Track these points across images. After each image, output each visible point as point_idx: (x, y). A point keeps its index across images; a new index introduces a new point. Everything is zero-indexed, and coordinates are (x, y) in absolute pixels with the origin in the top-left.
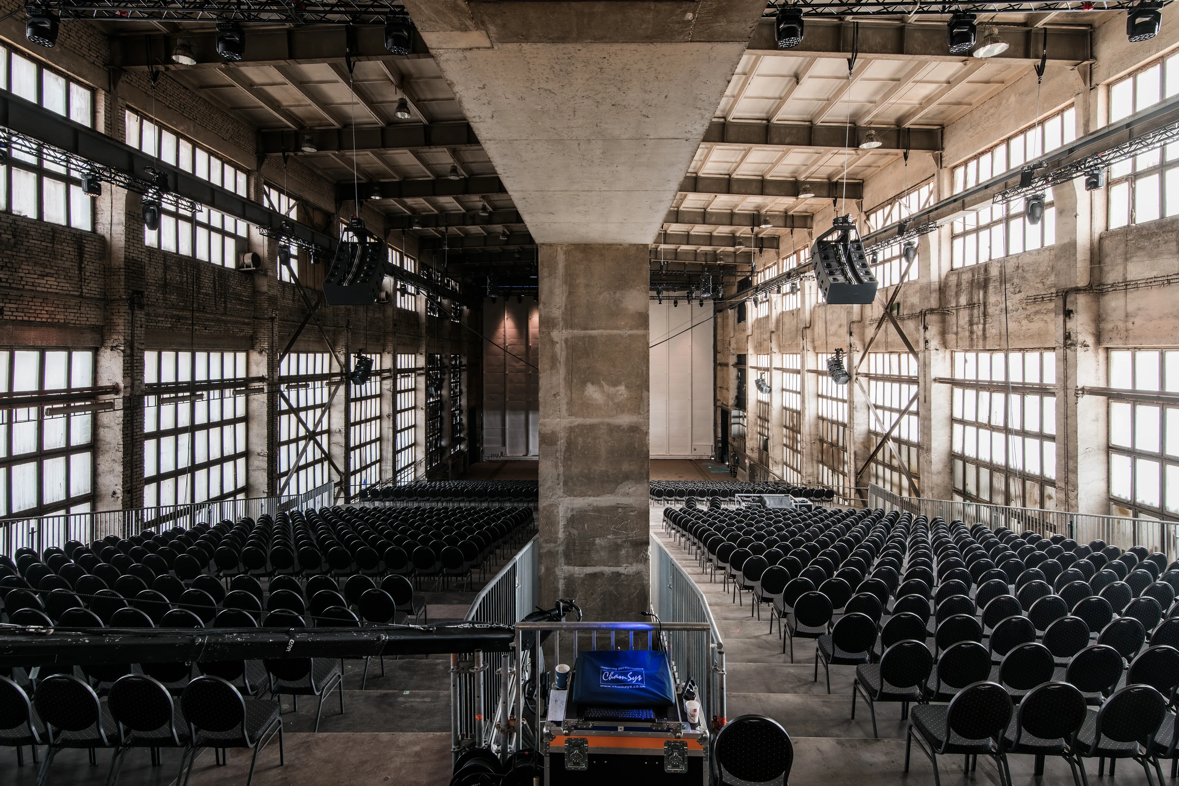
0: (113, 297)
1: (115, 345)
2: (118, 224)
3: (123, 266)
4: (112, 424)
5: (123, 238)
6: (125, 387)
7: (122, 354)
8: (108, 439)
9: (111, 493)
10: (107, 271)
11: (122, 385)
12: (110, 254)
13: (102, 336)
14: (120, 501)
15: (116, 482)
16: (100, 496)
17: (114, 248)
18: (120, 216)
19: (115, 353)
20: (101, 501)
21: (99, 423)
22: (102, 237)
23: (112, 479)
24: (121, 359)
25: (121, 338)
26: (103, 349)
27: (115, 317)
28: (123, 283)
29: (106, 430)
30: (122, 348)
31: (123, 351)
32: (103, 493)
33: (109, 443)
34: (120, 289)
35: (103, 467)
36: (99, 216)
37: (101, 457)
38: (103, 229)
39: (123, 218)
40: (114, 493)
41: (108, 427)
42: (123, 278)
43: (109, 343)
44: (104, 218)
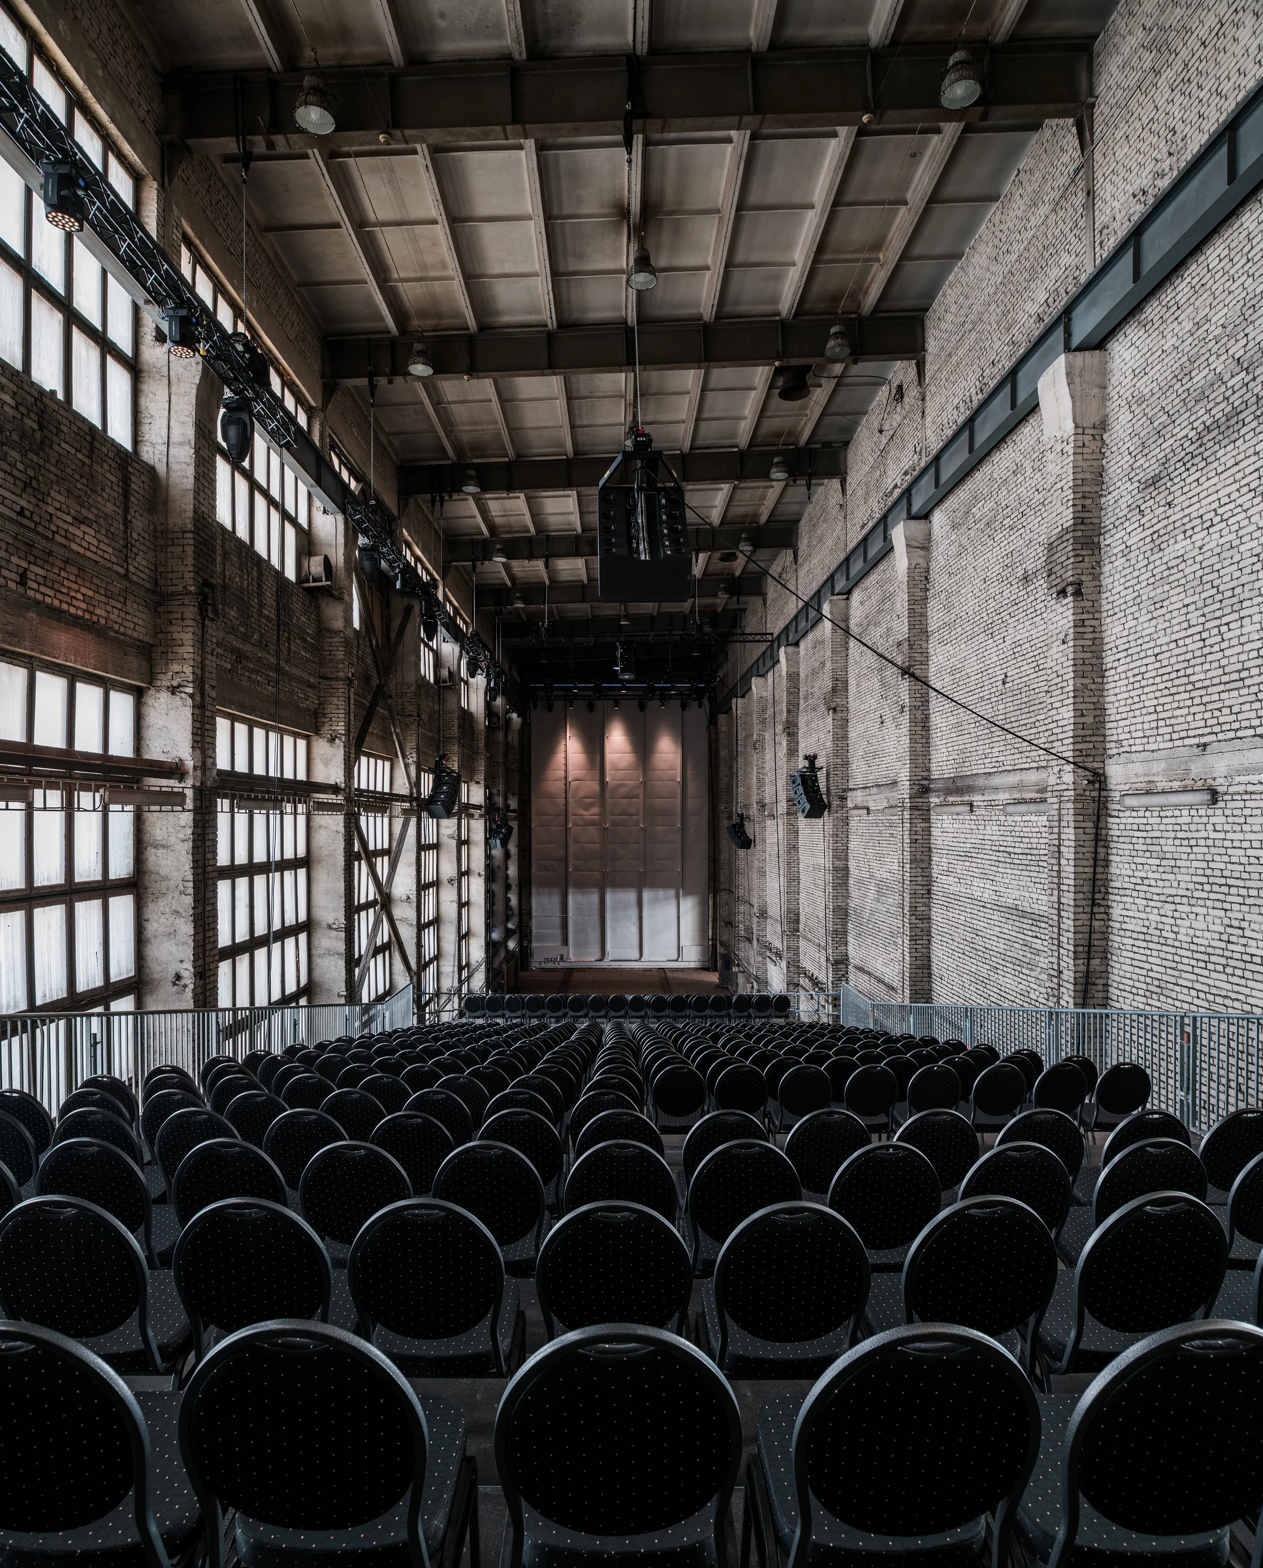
0: (171, 589)
1: (175, 683)
2: (182, 444)
3: (190, 527)
4: (173, 840)
5: (191, 471)
6: (195, 768)
7: (189, 702)
8: (164, 871)
9: (171, 977)
10: (162, 537)
11: (190, 764)
12: (166, 503)
13: (151, 667)
14: (189, 993)
15: (180, 956)
16: (151, 982)
17: (172, 492)
18: (184, 429)
19: (176, 700)
20: (152, 992)
21: (146, 838)
22: (151, 470)
23: (173, 949)
24: (188, 712)
25: (188, 670)
26: (152, 692)
27: (174, 629)
28: (190, 561)
29: (160, 852)
30: (190, 690)
31: (191, 696)
32: (156, 976)
33: (167, 878)
34: (185, 575)
35: (155, 926)
36: (145, 428)
37: (151, 905)
38: (152, 454)
39: (190, 432)
40: (178, 977)
41: (163, 846)
42: (190, 550)
43: (165, 681)
44: (154, 432)
